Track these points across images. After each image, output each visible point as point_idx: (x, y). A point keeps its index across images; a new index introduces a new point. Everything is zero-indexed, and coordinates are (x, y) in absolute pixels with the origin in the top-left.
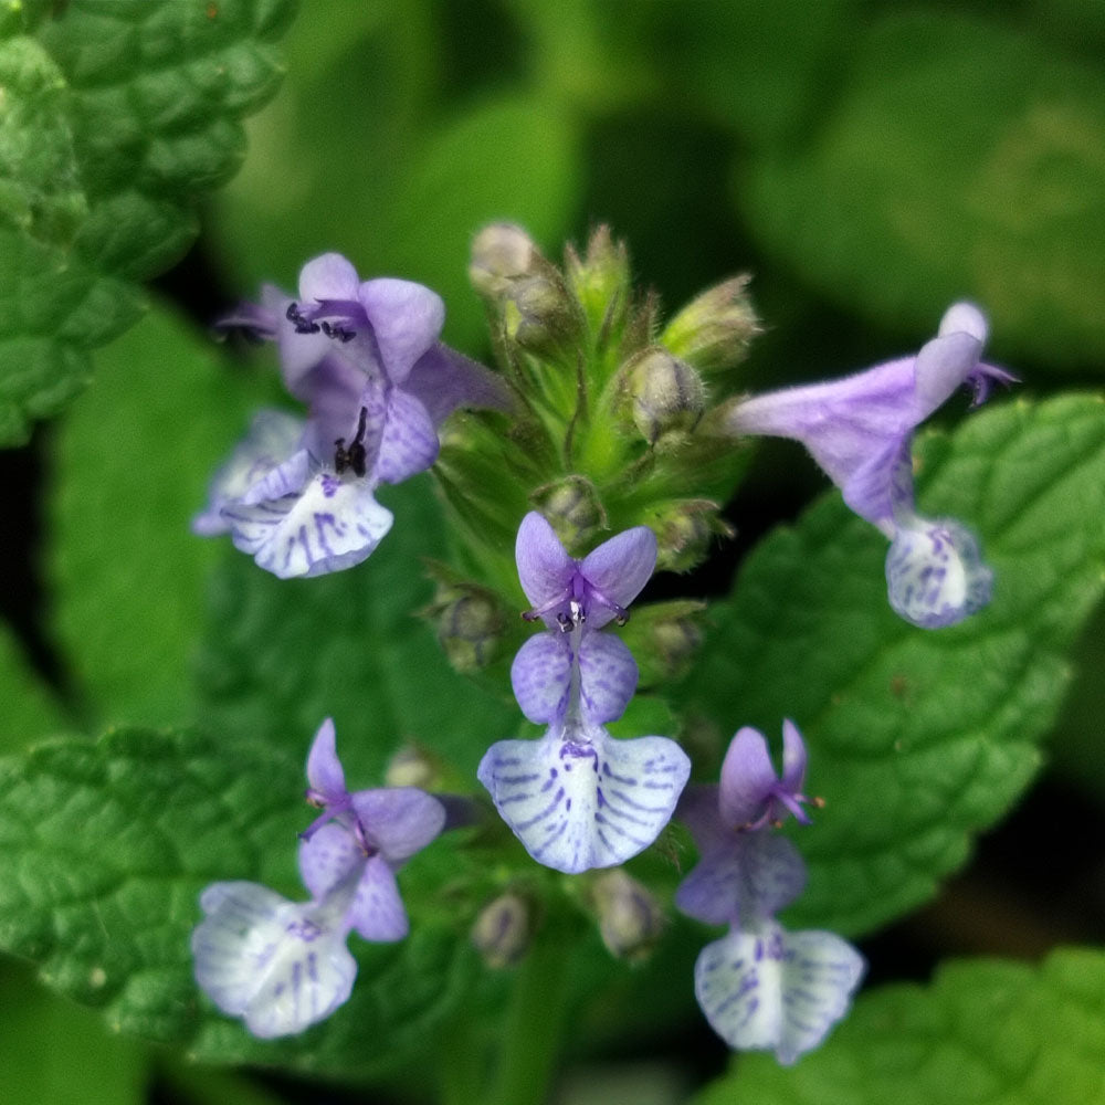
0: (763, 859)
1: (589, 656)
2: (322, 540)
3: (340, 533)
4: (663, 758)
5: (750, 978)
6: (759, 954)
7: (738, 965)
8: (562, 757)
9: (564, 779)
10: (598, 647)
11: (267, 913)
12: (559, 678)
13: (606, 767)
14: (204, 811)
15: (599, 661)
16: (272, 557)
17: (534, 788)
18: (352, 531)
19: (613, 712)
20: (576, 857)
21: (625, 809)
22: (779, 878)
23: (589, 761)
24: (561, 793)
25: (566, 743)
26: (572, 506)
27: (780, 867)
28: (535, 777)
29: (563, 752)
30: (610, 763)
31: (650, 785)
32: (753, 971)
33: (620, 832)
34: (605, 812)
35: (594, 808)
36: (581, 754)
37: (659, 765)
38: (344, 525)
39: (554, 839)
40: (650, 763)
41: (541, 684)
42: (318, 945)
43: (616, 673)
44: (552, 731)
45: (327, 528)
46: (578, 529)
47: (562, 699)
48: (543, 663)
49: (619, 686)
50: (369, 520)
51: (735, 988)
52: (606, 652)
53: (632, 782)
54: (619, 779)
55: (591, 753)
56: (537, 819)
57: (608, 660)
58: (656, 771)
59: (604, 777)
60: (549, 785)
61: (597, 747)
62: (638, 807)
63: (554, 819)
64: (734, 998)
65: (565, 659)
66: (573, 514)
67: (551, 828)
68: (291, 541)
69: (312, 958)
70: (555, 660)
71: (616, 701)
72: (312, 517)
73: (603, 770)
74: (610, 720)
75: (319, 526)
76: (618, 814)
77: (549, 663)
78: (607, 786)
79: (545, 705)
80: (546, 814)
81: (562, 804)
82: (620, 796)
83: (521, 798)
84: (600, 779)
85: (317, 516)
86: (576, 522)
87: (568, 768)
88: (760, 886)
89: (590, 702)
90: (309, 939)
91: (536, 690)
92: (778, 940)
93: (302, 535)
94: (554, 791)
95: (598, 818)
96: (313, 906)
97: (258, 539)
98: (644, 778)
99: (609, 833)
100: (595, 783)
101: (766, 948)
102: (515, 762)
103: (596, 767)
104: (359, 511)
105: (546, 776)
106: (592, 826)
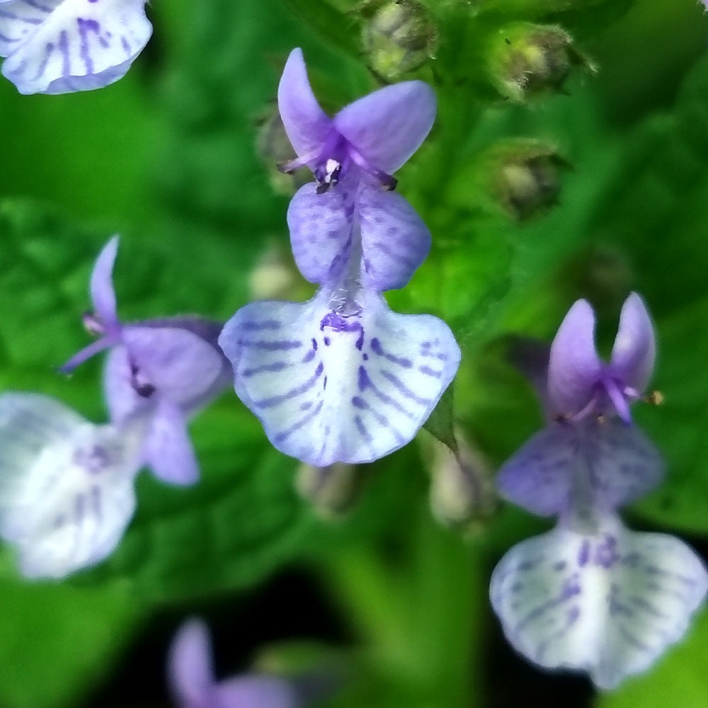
0: (605, 447)
1: (368, 213)
2: (85, 49)
3: (104, 44)
4: (437, 342)
5: (572, 584)
6: (584, 559)
7: (561, 566)
8: (322, 329)
9: (323, 353)
10: (378, 205)
11: (64, 431)
12: (333, 235)
13: (375, 344)
14: (37, 298)
15: (379, 220)
16: (24, 64)
17: (295, 356)
18: (115, 42)
19: (395, 280)
20: (324, 447)
21: (395, 393)
22: (625, 469)
23: (352, 337)
24: (321, 368)
25: (330, 311)
26: (397, 27)
27: (627, 457)
28: (297, 344)
29: (324, 323)
30: (383, 339)
31: (426, 370)
32: (576, 576)
33: (383, 421)
34: (368, 396)
35: (353, 391)
36: (343, 327)
37: (435, 350)
38: (109, 34)
39: (307, 420)
40: (427, 345)
41: (312, 239)
42: (104, 479)
43: (398, 236)
44: (322, 293)
45: (91, 35)
46: (405, 51)
47: (337, 258)
48: (315, 217)
49: (402, 251)
50: (132, 32)
51: (556, 591)
52: (386, 211)
53: (406, 363)
54: (392, 358)
55: (357, 327)
56: (293, 393)
57: (391, 221)
58: (432, 355)
59: (371, 354)
60: (310, 356)
61: (366, 320)
62: (409, 394)
63: (311, 396)
64: (552, 604)
65: (340, 214)
66: (400, 34)
67: (306, 406)
68: (50, 47)
69: (96, 492)
70: (328, 214)
71: (399, 267)
72: (76, 22)
73: (370, 347)
74: (392, 288)
75: (83, 33)
76: (386, 399)
77: (322, 217)
78: (373, 365)
79: (316, 262)
80: (304, 389)
81: (320, 381)
82: (392, 378)
83: (278, 367)
84: (365, 357)
85: (80, 21)
86: (403, 44)
87: (327, 341)
88: (602, 476)
89: (368, 265)
90: (94, 471)
91: (307, 245)
92: (611, 542)
93: (63, 41)
94: (314, 365)
95: (357, 402)
96: (109, 431)
97: (17, 40)
98: (419, 361)
99: (369, 420)
100: (358, 361)
101: (593, 552)
102: (275, 325)
103: (359, 344)
104: (124, 21)
105: (308, 346)
106: (348, 412)
